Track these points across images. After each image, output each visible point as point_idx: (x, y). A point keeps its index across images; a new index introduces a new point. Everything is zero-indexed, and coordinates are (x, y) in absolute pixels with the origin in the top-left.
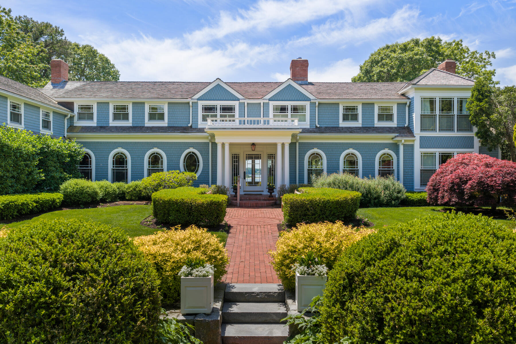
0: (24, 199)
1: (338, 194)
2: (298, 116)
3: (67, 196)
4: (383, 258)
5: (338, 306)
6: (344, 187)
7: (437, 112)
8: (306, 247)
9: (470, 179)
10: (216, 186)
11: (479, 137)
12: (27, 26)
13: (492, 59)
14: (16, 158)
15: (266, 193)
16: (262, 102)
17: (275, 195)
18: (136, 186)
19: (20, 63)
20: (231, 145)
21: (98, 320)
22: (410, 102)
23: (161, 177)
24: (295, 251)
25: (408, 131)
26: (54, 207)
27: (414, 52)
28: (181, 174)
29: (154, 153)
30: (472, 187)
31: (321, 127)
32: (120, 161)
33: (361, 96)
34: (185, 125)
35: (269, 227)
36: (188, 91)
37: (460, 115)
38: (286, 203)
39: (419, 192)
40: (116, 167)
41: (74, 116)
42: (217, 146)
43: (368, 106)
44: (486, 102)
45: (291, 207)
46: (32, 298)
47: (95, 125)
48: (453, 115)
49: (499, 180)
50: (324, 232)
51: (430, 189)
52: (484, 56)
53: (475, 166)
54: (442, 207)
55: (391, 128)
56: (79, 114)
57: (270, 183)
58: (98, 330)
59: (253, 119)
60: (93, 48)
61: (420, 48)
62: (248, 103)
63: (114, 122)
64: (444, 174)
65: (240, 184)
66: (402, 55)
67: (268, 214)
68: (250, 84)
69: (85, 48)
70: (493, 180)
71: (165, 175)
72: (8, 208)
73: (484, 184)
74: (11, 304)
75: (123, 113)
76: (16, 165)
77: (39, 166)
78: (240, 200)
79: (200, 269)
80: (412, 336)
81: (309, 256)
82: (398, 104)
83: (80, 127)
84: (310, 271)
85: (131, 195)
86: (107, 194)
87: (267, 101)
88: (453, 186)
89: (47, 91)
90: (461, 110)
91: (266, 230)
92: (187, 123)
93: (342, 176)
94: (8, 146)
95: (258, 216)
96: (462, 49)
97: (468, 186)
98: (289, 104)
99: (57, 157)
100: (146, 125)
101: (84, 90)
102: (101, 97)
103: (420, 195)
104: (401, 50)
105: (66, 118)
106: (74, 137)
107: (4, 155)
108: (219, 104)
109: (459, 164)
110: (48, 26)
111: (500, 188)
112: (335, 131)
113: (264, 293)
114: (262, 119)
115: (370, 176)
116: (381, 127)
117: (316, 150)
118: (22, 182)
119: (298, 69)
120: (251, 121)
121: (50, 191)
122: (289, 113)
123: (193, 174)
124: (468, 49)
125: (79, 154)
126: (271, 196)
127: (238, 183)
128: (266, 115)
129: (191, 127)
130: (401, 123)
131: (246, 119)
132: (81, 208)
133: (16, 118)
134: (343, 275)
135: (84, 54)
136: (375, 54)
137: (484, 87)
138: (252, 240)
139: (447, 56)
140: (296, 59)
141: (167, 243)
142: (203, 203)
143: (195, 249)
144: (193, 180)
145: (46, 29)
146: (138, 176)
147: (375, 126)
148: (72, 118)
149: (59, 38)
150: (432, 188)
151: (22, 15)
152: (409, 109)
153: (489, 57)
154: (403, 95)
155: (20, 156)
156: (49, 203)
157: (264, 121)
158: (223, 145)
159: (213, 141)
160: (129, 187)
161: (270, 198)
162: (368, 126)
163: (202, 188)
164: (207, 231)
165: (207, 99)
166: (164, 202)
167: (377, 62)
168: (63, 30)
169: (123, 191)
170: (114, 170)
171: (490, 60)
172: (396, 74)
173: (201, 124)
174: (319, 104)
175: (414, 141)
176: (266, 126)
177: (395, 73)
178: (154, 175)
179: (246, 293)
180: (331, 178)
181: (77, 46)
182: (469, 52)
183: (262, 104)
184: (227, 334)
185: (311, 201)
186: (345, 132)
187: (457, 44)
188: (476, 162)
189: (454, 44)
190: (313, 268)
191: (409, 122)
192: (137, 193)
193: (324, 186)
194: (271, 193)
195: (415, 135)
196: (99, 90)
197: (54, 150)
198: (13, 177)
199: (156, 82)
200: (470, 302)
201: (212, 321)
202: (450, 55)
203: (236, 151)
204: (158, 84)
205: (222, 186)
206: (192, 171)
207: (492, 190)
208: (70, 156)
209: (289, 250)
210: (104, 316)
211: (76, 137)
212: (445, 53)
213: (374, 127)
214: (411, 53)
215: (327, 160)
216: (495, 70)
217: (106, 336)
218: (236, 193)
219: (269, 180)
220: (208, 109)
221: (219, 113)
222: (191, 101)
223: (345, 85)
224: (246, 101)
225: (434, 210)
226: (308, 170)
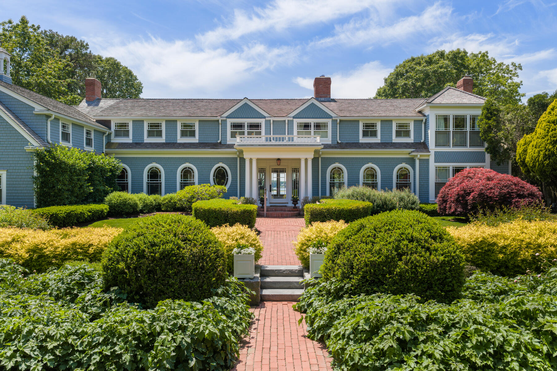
0: (81, 209)
1: (351, 204)
2: (321, 133)
3: (112, 207)
4: (356, 234)
5: (331, 262)
6: (361, 198)
7: (451, 129)
8: (317, 237)
9: (473, 191)
10: (245, 198)
11: (488, 153)
12: (52, 40)
13: (518, 71)
14: (71, 173)
15: (291, 204)
16: (287, 119)
17: (299, 207)
18: (171, 199)
19: (50, 78)
20: (258, 160)
21: (200, 264)
22: (426, 120)
23: (194, 190)
24: (310, 240)
25: (423, 146)
26: (102, 216)
27: (439, 65)
28: (212, 187)
29: (186, 168)
30: (474, 198)
31: (343, 143)
32: (154, 175)
33: (380, 114)
34: (215, 142)
35: (293, 232)
36: (217, 109)
37: (472, 132)
38: (307, 211)
39: (432, 204)
40: (150, 181)
41: (111, 133)
42: (245, 161)
43: (387, 123)
44: (494, 120)
45: (311, 215)
46: (168, 251)
47: (131, 141)
48: (466, 132)
49: (496, 192)
50: (330, 227)
51: (440, 200)
52: (511, 68)
53: (478, 180)
54: (452, 217)
55: (407, 144)
56: (116, 131)
57: (294, 195)
58: (200, 270)
59: (278, 136)
60: (117, 60)
61: (445, 62)
62: (273, 121)
63: (148, 139)
64: (452, 187)
65: (266, 197)
66: (427, 68)
67: (292, 222)
68: (275, 101)
69: (108, 61)
70: (491, 192)
71: (197, 188)
72: (69, 217)
73: (484, 196)
74: (158, 254)
75: (156, 131)
76: (71, 180)
77: (88, 181)
78: (267, 211)
79: (246, 249)
80: (367, 272)
81: (319, 242)
82: (415, 121)
83: (117, 143)
84: (319, 251)
85: (167, 207)
86: (146, 206)
87: (292, 119)
88: (459, 197)
89: (82, 109)
90: (473, 127)
91: (290, 234)
92: (216, 139)
93: (361, 189)
94: (64, 162)
95: (283, 224)
96: (488, 61)
97: (470, 197)
98: (312, 121)
99: (101, 171)
100: (178, 142)
101: (119, 108)
102: (136, 115)
103: (433, 206)
104: (426, 63)
105: (105, 135)
106: (113, 153)
107: (62, 171)
108: (246, 121)
109: (465, 178)
110: (73, 39)
111: (498, 199)
112: (355, 146)
113: (289, 270)
114: (287, 136)
115: (387, 189)
116: (398, 143)
117: (337, 165)
118: (76, 194)
119: (321, 86)
120: (276, 138)
121: (95, 202)
122: (312, 130)
123: (223, 187)
124: (494, 60)
125: (118, 168)
126: (295, 207)
127: (265, 195)
128: (291, 132)
129: (220, 143)
130: (417, 139)
131: (272, 136)
132: (124, 218)
133: (66, 137)
134: (335, 245)
135: (108, 67)
136: (400, 66)
137: (492, 106)
138: (279, 241)
139: (472, 68)
140: (319, 77)
141: (221, 235)
142: (237, 211)
143: (240, 239)
144: (223, 192)
145: (71, 43)
146: (171, 189)
147: (393, 141)
148: (110, 135)
149: (84, 52)
150: (441, 199)
151: (47, 30)
152: (425, 126)
153: (516, 69)
154: (420, 112)
155: (74, 172)
156: (98, 213)
157: (289, 138)
158: (251, 160)
159: (241, 156)
160: (165, 200)
161: (295, 209)
162: (387, 142)
163: (232, 200)
164: (248, 227)
165: (236, 117)
166: (204, 210)
167: (402, 75)
168: (88, 44)
169: (159, 203)
170: (148, 183)
171: (517, 72)
172: (421, 87)
173: (230, 141)
174: (340, 121)
175: (429, 156)
176: (290, 143)
177: (419, 86)
178: (187, 188)
179: (276, 270)
180: (350, 191)
181: (100, 58)
182: (496, 63)
183: (287, 122)
184: (263, 293)
185: (328, 210)
186: (365, 148)
187: (484, 56)
188: (479, 176)
189: (480, 55)
190: (321, 249)
191: (425, 138)
192: (172, 204)
193: (344, 197)
194: (295, 205)
195: (430, 150)
196: (133, 107)
197: (99, 166)
198: (68, 190)
199: (185, 99)
200: (396, 253)
201: (255, 282)
202: (476, 68)
203: (262, 166)
204: (187, 101)
205: (250, 198)
206: (222, 184)
207: (490, 201)
208: (111, 171)
209: (306, 240)
210: (202, 263)
211: (114, 153)
212: (471, 66)
213: (392, 143)
214: (436, 66)
215: (348, 174)
216: (521, 82)
217: (204, 273)
218: (263, 204)
219: (293, 193)
220: (236, 126)
221: (246, 130)
222: (220, 119)
223: (366, 102)
224: (272, 119)
225: (444, 219)
226: (330, 183)
